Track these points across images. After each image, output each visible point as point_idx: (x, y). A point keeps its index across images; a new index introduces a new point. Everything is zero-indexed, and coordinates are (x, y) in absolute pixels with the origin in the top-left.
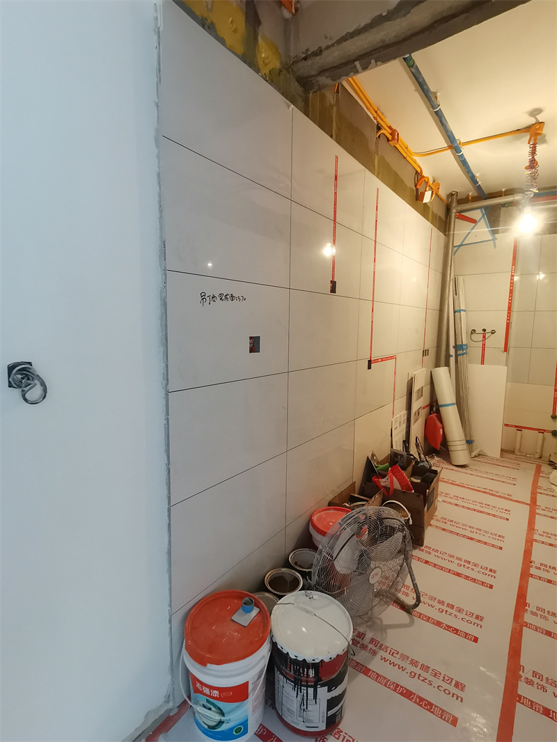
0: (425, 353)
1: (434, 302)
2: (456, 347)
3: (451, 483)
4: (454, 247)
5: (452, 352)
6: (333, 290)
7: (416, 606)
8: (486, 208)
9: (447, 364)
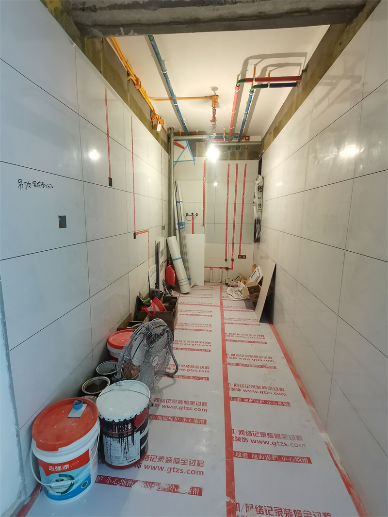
0: (163, 228)
1: (166, 197)
2: (178, 224)
3: (183, 304)
4: (174, 162)
5: (177, 227)
6: (111, 184)
7: (176, 372)
8: (189, 140)
9: (175, 235)
